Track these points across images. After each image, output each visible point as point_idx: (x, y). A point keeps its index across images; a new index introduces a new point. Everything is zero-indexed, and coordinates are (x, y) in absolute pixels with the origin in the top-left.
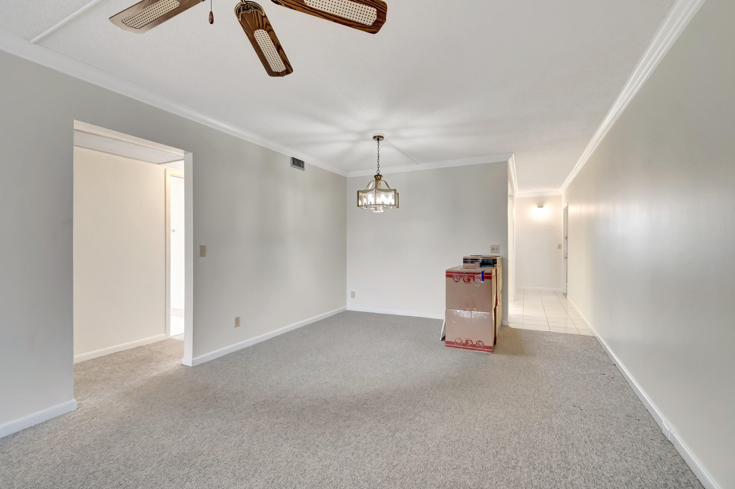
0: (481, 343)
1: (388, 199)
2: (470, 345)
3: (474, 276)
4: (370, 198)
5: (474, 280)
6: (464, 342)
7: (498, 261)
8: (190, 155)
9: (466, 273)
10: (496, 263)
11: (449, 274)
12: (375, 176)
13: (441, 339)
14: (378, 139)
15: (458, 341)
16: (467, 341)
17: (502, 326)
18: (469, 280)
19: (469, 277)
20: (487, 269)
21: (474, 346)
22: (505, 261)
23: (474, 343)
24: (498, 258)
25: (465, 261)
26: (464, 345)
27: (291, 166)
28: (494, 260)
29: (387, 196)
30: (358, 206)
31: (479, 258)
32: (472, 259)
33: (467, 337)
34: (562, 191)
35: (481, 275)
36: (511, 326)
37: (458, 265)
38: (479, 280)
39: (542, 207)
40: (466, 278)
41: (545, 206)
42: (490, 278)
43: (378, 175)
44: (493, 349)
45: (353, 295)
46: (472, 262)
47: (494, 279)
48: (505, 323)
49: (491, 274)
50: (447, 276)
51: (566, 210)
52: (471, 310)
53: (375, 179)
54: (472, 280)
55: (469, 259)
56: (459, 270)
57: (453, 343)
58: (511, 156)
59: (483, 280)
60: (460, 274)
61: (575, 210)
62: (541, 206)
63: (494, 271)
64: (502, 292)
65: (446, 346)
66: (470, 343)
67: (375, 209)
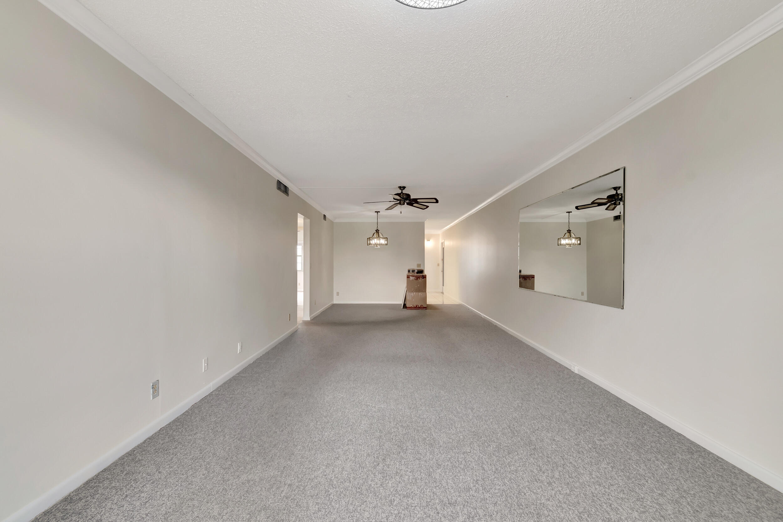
0: (422, 306)
2: (418, 308)
4: (374, 241)
6: (415, 306)
7: (423, 271)
8: (308, 221)
12: (376, 230)
13: (403, 308)
14: (377, 213)
15: (413, 306)
16: (416, 306)
20: (420, 275)
21: (419, 307)
22: (425, 272)
23: (419, 306)
26: (415, 308)
27: (324, 220)
29: (382, 240)
30: (367, 245)
31: (417, 269)
33: (417, 304)
34: (440, 232)
38: (421, 279)
39: (429, 240)
40: (415, 278)
42: (426, 278)
43: (377, 230)
44: (427, 307)
45: (338, 294)
48: (426, 303)
49: (426, 276)
50: (407, 277)
51: (442, 243)
52: (417, 293)
54: (418, 279)
55: (411, 271)
56: (410, 275)
57: (410, 308)
59: (423, 279)
60: (413, 276)
61: (448, 243)
65: (407, 309)
66: (418, 306)
67: (377, 246)
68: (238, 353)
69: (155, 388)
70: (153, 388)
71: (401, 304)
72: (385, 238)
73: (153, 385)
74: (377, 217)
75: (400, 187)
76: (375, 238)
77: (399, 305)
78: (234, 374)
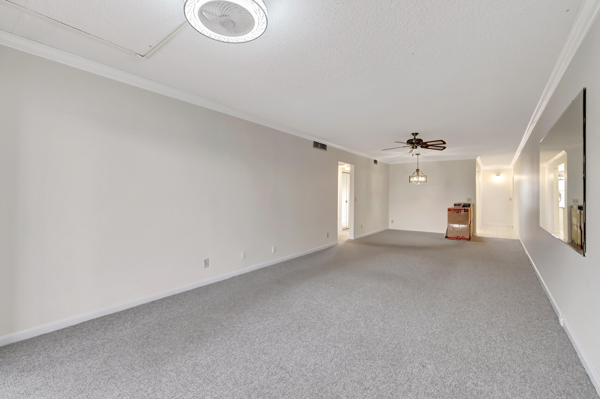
0: (463, 237)
1: (422, 179)
2: (459, 238)
3: (461, 211)
4: (415, 179)
5: (461, 212)
6: (456, 237)
7: (471, 205)
8: (353, 166)
9: (457, 209)
10: (470, 206)
11: (449, 210)
12: (416, 170)
13: (444, 237)
14: (418, 155)
15: (454, 237)
16: (457, 237)
17: (473, 236)
18: (458, 212)
19: (458, 211)
20: (466, 208)
21: (461, 238)
22: (474, 206)
23: (461, 237)
24: (471, 204)
25: (455, 205)
26: (456, 238)
27: (374, 164)
28: (469, 205)
29: (422, 178)
30: (410, 182)
31: (462, 204)
32: (458, 204)
33: (458, 235)
34: (511, 166)
35: (464, 210)
36: (477, 236)
37: (452, 206)
38: (463, 212)
40: (457, 212)
41: (501, 175)
42: (468, 211)
43: (418, 169)
44: (469, 239)
45: (392, 222)
46: (458, 206)
47: (469, 212)
48: (474, 235)
49: (468, 210)
50: (448, 210)
52: (459, 224)
53: (416, 171)
55: (457, 204)
56: (453, 208)
57: (451, 238)
58: (478, 157)
59: (465, 212)
60: (454, 210)
62: (498, 175)
63: (469, 209)
64: (473, 220)
65: (448, 239)
66: (459, 237)
67: (417, 183)
68: (272, 253)
69: (206, 263)
70: (205, 262)
71: (445, 234)
72: (425, 176)
73: (205, 261)
74: (417, 159)
75: (413, 134)
76: (415, 176)
77: (442, 234)
78: (268, 265)
